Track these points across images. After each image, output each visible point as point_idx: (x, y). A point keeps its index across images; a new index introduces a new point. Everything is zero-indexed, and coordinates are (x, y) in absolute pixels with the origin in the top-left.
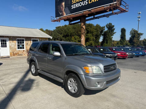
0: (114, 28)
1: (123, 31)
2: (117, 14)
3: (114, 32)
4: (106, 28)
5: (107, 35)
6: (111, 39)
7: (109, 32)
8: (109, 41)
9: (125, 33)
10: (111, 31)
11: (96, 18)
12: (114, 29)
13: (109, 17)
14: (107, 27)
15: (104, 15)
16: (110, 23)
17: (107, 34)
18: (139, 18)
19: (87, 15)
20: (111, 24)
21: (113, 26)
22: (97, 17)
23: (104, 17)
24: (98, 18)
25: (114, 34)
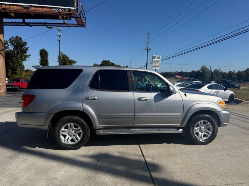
0: (26, 47)
1: (44, 54)
2: (69, 27)
3: (27, 54)
4: (9, 44)
5: (14, 59)
6: (22, 67)
7: (18, 53)
8: (18, 70)
9: (47, 57)
10: (22, 52)
11: (28, 24)
12: (27, 49)
13: (51, 28)
14: (12, 44)
15: (46, 23)
16: (17, 37)
17: (13, 57)
18: (59, 36)
19: (12, 15)
20: (20, 38)
21: (25, 44)
22: (30, 23)
23: (45, 26)
24: (31, 26)
25: (27, 58)
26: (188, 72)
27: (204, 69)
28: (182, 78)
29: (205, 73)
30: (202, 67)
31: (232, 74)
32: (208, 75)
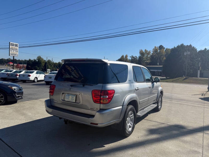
26: (21, 60)
27: (39, 58)
28: (17, 65)
29: (41, 62)
30: (38, 57)
31: (61, 64)
32: (43, 64)
